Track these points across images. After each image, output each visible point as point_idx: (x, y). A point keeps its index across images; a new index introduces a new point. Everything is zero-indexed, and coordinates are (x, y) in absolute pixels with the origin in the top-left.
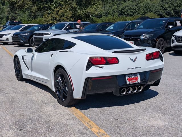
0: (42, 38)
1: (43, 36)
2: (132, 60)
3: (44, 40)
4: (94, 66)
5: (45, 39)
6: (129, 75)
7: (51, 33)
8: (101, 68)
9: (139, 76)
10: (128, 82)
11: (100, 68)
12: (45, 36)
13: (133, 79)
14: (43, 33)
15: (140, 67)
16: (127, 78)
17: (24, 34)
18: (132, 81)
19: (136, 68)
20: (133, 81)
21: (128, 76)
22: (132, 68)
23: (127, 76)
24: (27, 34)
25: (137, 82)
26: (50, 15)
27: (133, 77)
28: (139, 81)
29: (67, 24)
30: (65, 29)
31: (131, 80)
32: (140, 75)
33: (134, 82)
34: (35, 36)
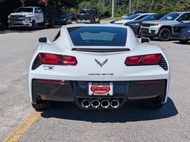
0: (148, 29)
1: (149, 26)
2: (99, 63)
3: (150, 32)
4: (42, 65)
5: (151, 30)
6: (93, 82)
7: (158, 24)
8: (51, 68)
9: (111, 87)
10: (90, 93)
11: (49, 69)
12: (151, 27)
13: (101, 89)
14: (149, 24)
15: (112, 74)
16: (90, 86)
17: (134, 24)
18: (98, 92)
19: (104, 74)
20: (100, 91)
21: (93, 85)
22: (97, 74)
23: (91, 84)
24: (137, 24)
25: (106, 94)
26: (183, 4)
27: (100, 86)
28: (111, 93)
29: (181, 14)
30: (177, 20)
31: (98, 90)
32: (113, 84)
33: (103, 93)
34: (142, 26)
